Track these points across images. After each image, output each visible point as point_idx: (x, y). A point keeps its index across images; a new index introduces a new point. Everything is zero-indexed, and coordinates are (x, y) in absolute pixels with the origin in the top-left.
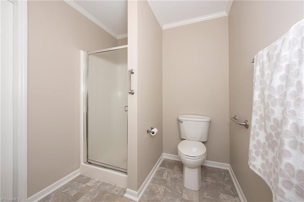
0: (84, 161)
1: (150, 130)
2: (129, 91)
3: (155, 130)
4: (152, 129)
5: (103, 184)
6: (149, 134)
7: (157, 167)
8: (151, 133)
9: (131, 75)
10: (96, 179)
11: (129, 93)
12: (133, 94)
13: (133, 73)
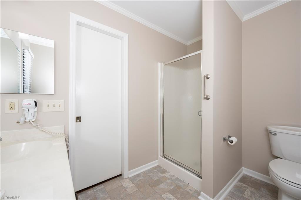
0: (161, 154)
1: (227, 138)
2: (204, 96)
3: (234, 139)
4: (229, 137)
5: (177, 179)
6: (225, 142)
7: (234, 182)
8: (229, 142)
9: (207, 80)
10: (171, 173)
11: (205, 98)
12: (208, 99)
13: (208, 78)
